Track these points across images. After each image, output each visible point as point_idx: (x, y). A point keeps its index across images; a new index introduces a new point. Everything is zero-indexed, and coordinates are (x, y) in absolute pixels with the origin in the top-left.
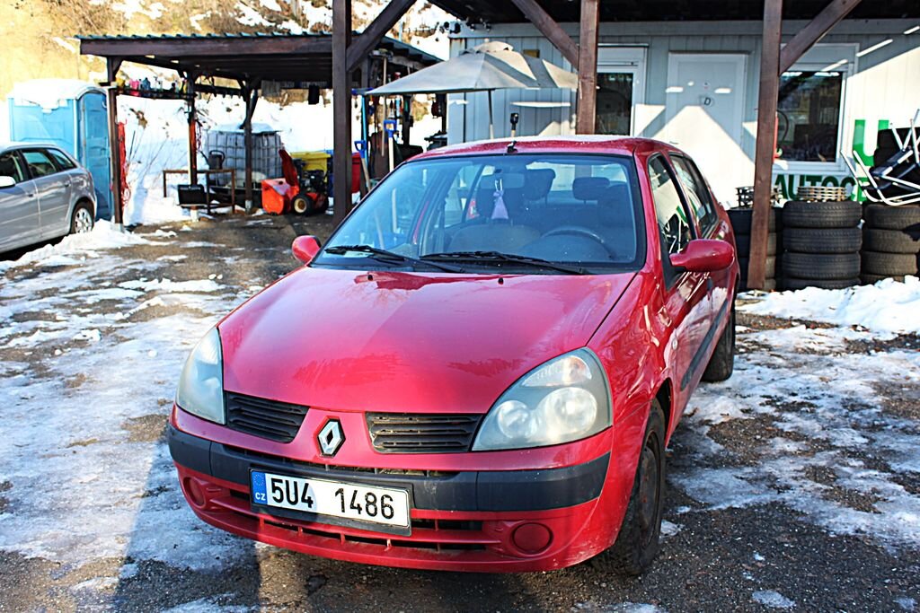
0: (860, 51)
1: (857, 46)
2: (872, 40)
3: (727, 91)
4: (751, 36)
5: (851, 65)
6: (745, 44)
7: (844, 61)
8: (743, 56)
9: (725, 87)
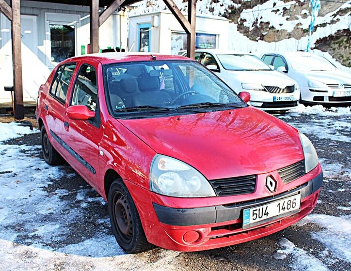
0: (81, 18)
1: (80, 16)
2: (85, 14)
3: (29, 32)
4: (38, 8)
5: (78, 24)
6: (35, 11)
7: (75, 22)
8: (36, 17)
9: (29, 30)
